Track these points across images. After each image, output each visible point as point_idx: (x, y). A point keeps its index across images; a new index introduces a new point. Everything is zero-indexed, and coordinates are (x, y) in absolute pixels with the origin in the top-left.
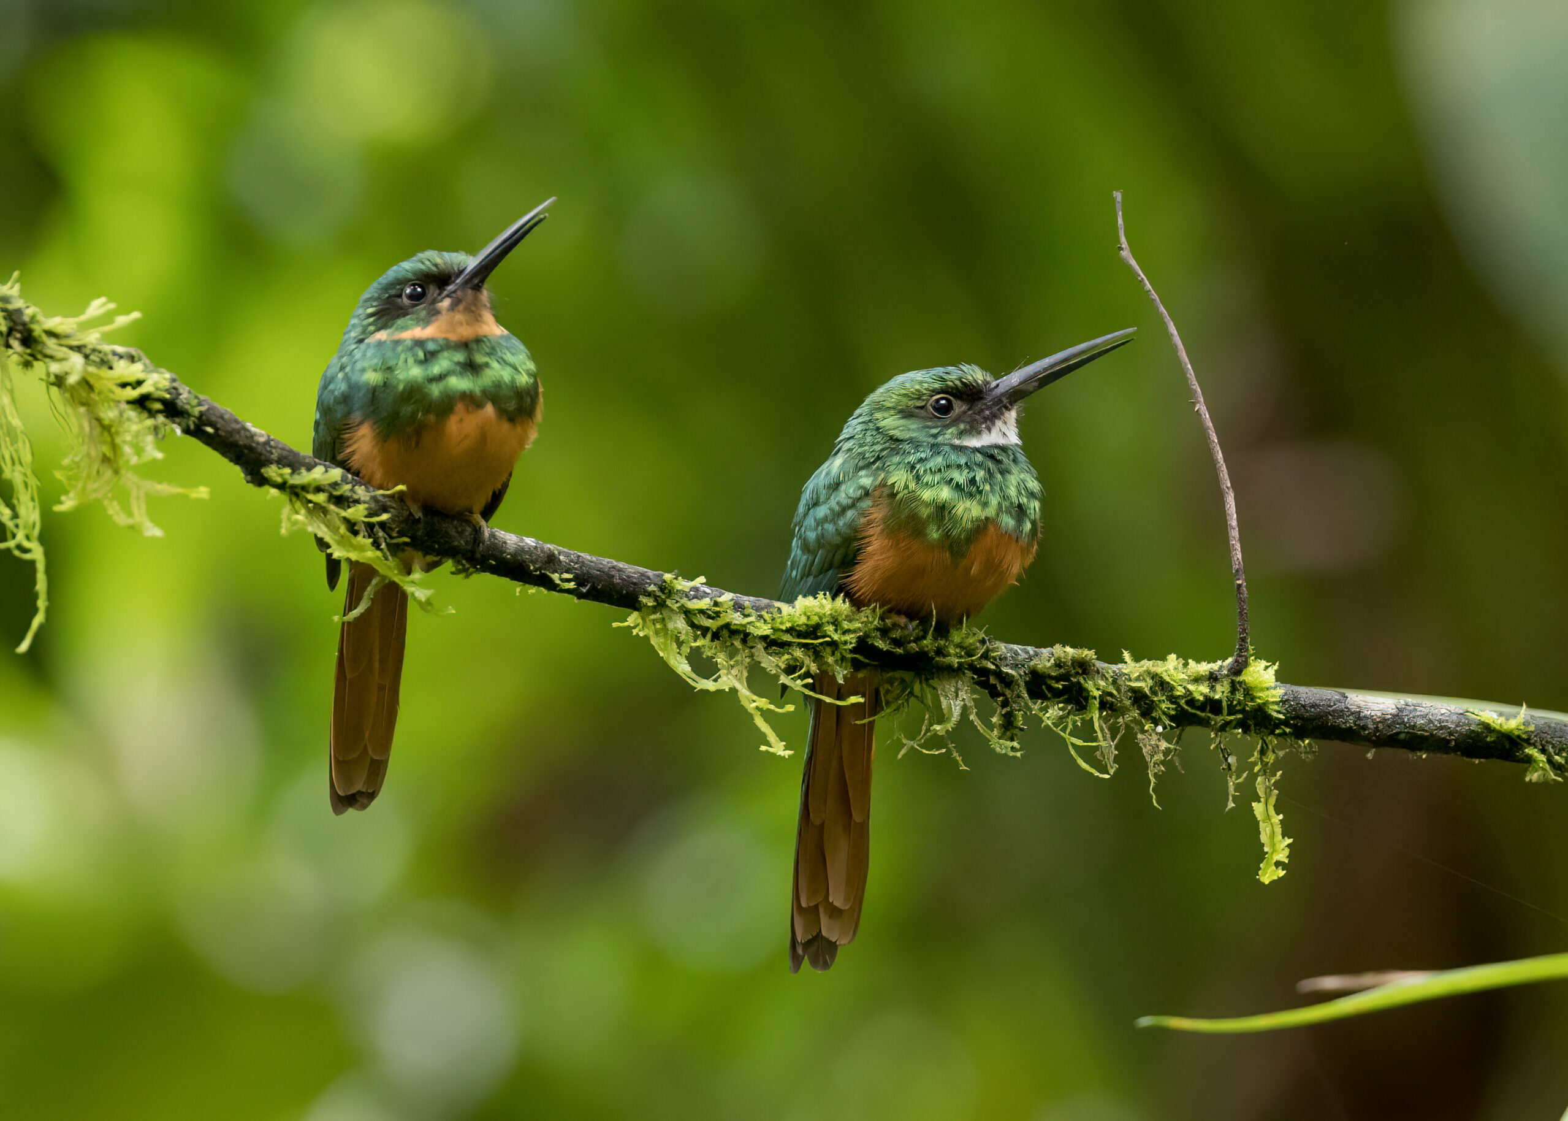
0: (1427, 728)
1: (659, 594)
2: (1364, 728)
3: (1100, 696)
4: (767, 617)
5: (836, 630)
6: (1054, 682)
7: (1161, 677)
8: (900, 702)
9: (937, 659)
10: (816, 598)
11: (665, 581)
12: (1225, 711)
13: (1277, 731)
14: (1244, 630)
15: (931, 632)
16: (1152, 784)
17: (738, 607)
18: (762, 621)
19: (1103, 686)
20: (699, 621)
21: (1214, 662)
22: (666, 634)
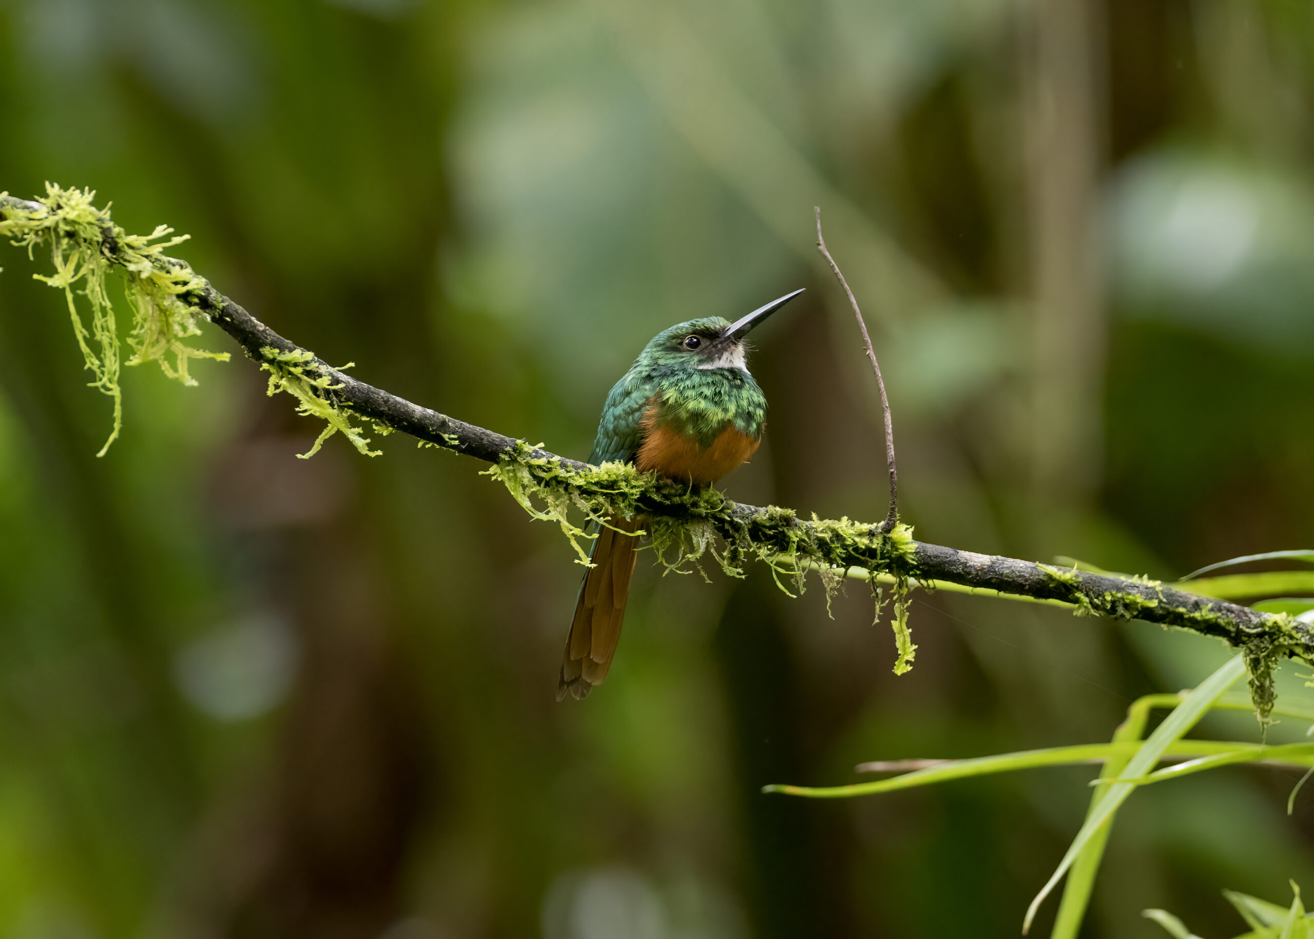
0: (1010, 576)
1: (512, 453)
2: (969, 573)
3: (798, 541)
4: (582, 473)
5: (627, 486)
6: (767, 530)
7: (838, 532)
8: (665, 537)
9: (692, 509)
10: (613, 464)
11: (517, 445)
12: (879, 557)
13: (911, 573)
14: (894, 503)
15: (689, 491)
16: (829, 604)
17: (563, 465)
18: (579, 476)
19: (800, 535)
20: (538, 473)
21: (872, 524)
22: (516, 481)
